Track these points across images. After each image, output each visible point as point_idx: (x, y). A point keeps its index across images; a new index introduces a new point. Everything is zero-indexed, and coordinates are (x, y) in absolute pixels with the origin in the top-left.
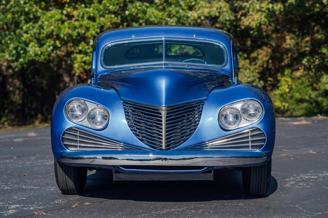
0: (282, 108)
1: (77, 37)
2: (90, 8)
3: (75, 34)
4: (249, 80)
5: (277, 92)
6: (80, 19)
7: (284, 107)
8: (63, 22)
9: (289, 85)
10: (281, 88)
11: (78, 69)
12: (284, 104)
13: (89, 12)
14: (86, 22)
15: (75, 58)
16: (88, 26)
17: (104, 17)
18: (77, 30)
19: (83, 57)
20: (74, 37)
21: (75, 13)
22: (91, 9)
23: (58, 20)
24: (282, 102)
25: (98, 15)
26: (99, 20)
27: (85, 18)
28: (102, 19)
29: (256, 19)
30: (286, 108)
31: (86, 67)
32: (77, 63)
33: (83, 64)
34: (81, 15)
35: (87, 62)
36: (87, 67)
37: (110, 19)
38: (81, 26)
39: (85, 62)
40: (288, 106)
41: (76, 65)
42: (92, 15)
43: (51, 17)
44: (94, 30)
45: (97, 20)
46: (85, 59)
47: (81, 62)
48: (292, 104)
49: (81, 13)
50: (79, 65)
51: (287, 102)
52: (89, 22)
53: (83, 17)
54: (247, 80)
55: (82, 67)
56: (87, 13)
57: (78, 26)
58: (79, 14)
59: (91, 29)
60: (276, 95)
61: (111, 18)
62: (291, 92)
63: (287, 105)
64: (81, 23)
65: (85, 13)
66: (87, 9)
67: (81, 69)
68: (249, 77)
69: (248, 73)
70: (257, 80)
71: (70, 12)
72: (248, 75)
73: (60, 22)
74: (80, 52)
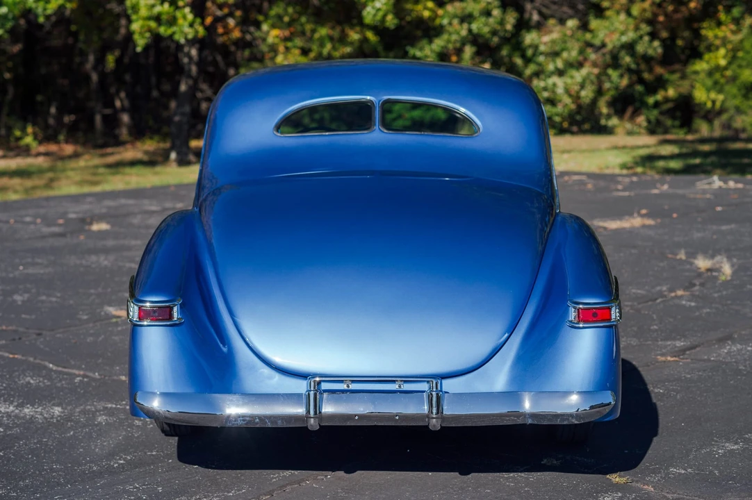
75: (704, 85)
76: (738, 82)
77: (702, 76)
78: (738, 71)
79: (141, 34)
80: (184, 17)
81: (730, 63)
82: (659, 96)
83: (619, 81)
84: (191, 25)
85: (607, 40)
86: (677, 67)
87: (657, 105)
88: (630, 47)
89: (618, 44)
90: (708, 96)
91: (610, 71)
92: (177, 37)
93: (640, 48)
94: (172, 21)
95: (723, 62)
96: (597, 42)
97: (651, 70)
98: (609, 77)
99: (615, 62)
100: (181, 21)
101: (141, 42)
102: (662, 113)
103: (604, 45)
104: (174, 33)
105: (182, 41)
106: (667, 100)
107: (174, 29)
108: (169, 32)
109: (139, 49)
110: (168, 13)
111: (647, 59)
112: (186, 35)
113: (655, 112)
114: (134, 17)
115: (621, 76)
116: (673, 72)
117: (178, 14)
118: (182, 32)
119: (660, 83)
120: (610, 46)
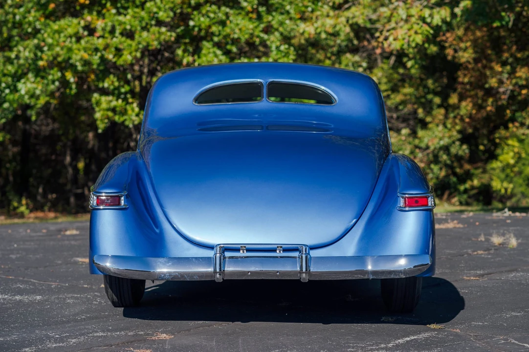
0: (503, 191)
1: (99, 65)
2: (125, 15)
3: (96, 59)
4: (442, 143)
5: (496, 164)
6: (107, 35)
7: (506, 189)
8: (79, 39)
9: (515, 153)
10: (501, 158)
12: (505, 184)
13: (125, 23)
14: (118, 40)
15: (98, 103)
16: (121, 47)
17: (148, 31)
18: (99, 54)
19: (111, 101)
20: (95, 67)
21: (99, 24)
22: (128, 17)
23: (71, 37)
24: (502, 181)
25: (139, 28)
26: (140, 36)
27: (117, 34)
28: (145, 34)
29: (400, 37)
30: (509, 191)
31: (117, 118)
32: (99, 111)
33: (110, 114)
34: (109, 28)
35: (118, 109)
36: (119, 119)
37: (157, 35)
38: (107, 47)
39: (114, 110)
40: (513, 189)
41: (98, 115)
42: (128, 27)
43: (59, 32)
44: (130, 53)
45: (137, 36)
46: (114, 103)
47: (108, 110)
48: (521, 185)
49: (110, 24)
50: (102, 115)
51: (510, 182)
52: (124, 39)
53: (112, 32)
54: (438, 143)
55: (108, 118)
56: (121, 23)
57: (101, 47)
58: (106, 25)
59: (125, 53)
60: (493, 169)
61: (160, 33)
62: (520, 164)
63: (511, 186)
64: (108, 41)
65: (116, 24)
66: (121, 18)
67: (106, 121)
68: (441, 139)
69: (440, 132)
70: (458, 143)
71: (90, 23)
72: (440, 135)
73: (74, 39)
74: (104, 92)
75: (499, 177)
76: (523, 175)
77: (498, 171)
78: (523, 168)
79: (102, 120)
80: (133, 110)
81: (517, 162)
82: (468, 185)
83: (438, 172)
84: (137, 115)
85: (430, 144)
86: (480, 164)
87: (466, 191)
88: (446, 149)
89: (438, 146)
90: (502, 185)
91: (432, 166)
92: (127, 123)
93: (453, 150)
94: (124, 112)
95: (512, 162)
96: (423, 145)
97: (461, 167)
98: (432, 170)
99: (436, 160)
100: (130, 112)
101: (101, 126)
102: (469, 197)
103: (428, 147)
104: (125, 120)
105: (131, 126)
106: (473, 188)
107: (125, 117)
108: (122, 119)
109: (100, 131)
110: (121, 106)
111: (459, 158)
112: (133, 121)
113: (465, 196)
114: (97, 109)
115: (441, 169)
116: (477, 168)
117: (128, 107)
118: (131, 119)
119: (468, 176)
120: (432, 148)
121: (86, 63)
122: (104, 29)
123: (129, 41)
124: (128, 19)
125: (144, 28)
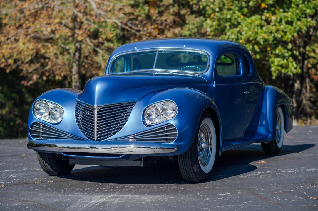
1: (273, 41)
2: (288, 12)
3: (271, 38)
6: (277, 24)
8: (262, 27)
11: (275, 72)
13: (287, 17)
14: (283, 26)
15: (273, 62)
16: (285, 30)
17: (301, 21)
18: (273, 35)
19: (280, 61)
20: (270, 42)
21: (273, 18)
22: (290, 13)
23: (258, 26)
25: (296, 20)
26: (296, 24)
27: (283, 22)
28: (299, 23)
31: (283, 71)
32: (274, 66)
33: (279, 68)
34: (278, 20)
35: (284, 65)
37: (306, 23)
38: (277, 31)
39: (282, 66)
41: (273, 69)
42: (289, 19)
43: (250, 23)
44: (290, 34)
45: (294, 24)
46: (282, 62)
47: (278, 66)
49: (279, 18)
50: (276, 69)
52: (287, 26)
53: (280, 22)
55: (278, 70)
56: (285, 17)
57: (274, 31)
58: (277, 18)
59: (288, 33)
64: (278, 27)
65: (283, 17)
66: (286, 14)
67: (277, 72)
71: (268, 18)
73: (259, 27)
74: (277, 56)
80: (293, 65)
84: (296, 68)
92: (289, 73)
94: (287, 67)
100: (291, 67)
101: (274, 75)
105: (291, 74)
107: (288, 70)
108: (286, 71)
109: (274, 78)
110: (286, 63)
112: (292, 72)
114: (272, 65)
117: (290, 64)
121: (266, 40)
122: (276, 21)
123: (290, 27)
124: (289, 15)
125: (299, 20)
